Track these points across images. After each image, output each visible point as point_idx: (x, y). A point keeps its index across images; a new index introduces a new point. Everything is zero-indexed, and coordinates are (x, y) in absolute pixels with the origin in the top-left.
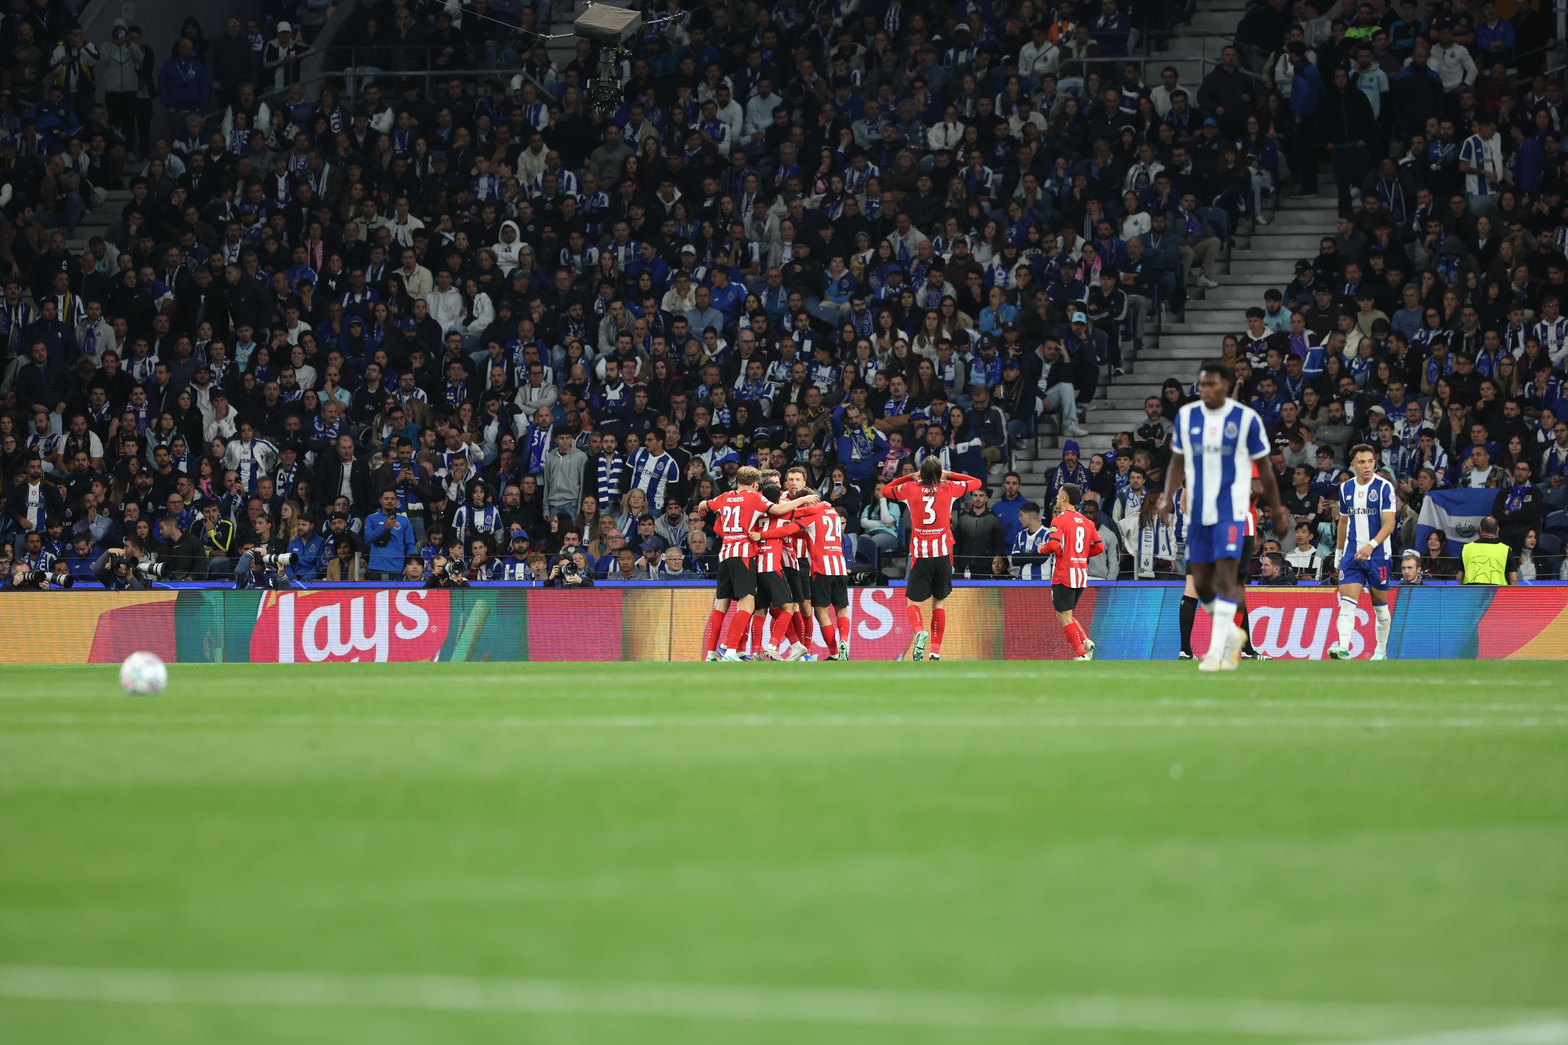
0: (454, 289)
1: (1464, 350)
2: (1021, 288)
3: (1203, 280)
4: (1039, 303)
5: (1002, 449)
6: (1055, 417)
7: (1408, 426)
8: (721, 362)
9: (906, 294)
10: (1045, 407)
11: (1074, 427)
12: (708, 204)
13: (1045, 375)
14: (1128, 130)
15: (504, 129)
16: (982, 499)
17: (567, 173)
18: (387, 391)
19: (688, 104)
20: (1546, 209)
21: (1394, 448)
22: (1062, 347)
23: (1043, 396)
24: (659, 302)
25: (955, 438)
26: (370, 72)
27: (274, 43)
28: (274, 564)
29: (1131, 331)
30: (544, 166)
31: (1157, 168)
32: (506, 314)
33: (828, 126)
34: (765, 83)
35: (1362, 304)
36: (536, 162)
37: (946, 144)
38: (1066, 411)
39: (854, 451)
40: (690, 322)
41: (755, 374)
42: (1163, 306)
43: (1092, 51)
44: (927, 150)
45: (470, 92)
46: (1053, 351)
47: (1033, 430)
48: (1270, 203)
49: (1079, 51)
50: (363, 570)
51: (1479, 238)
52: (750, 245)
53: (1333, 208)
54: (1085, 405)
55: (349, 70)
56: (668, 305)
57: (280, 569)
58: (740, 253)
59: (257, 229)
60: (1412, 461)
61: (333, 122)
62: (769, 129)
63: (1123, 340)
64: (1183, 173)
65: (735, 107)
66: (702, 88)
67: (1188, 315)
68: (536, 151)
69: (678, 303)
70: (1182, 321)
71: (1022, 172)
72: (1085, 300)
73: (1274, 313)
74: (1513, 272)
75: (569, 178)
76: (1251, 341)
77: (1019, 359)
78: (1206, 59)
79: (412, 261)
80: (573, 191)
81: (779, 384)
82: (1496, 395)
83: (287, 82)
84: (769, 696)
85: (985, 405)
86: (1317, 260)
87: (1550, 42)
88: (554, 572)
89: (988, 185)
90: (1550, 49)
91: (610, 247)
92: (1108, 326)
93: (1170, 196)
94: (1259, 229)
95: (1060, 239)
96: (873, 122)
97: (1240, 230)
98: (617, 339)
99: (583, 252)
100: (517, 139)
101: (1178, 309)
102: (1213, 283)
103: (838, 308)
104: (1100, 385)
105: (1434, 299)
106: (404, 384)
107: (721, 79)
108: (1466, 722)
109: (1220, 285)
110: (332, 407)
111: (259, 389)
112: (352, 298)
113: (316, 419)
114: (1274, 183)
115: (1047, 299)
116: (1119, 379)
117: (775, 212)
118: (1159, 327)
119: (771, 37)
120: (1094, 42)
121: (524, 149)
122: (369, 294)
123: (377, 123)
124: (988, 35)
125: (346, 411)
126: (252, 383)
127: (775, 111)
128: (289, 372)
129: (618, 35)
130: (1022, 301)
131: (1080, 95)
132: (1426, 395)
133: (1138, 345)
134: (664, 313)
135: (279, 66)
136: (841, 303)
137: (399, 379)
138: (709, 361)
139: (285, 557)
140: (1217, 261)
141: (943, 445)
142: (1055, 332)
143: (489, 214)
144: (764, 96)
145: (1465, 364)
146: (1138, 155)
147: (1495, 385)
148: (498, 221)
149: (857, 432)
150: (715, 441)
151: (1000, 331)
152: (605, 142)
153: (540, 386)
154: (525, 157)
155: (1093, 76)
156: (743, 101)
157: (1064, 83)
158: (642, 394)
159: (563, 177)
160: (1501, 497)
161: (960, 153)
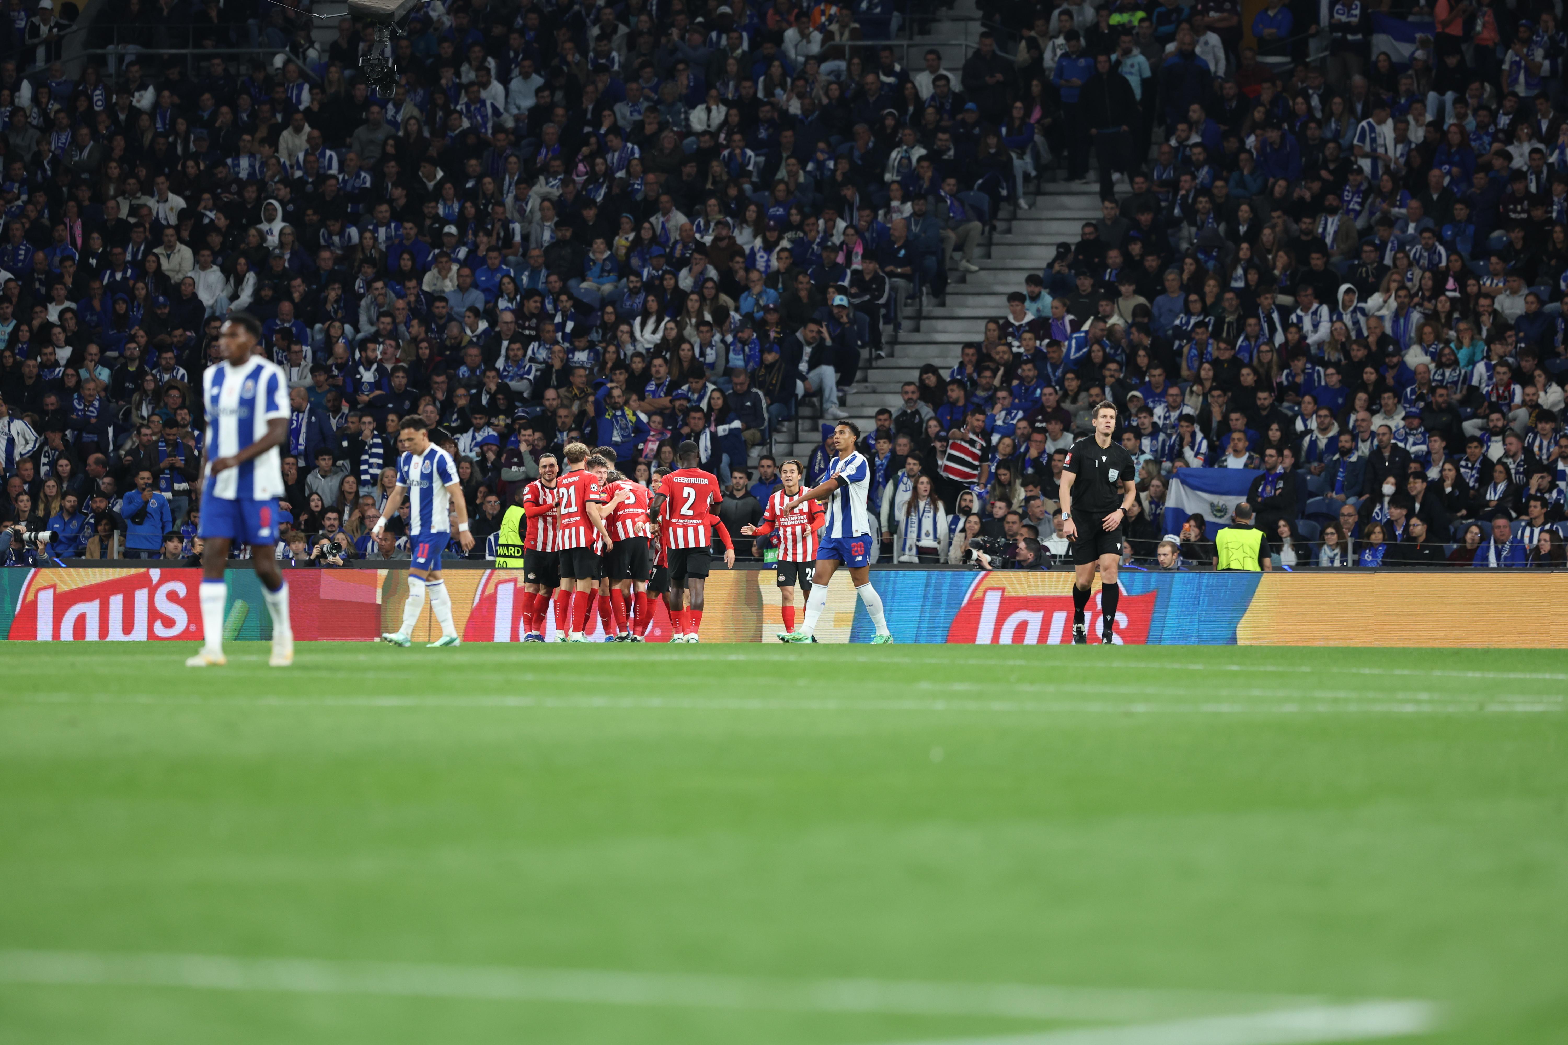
0: (215, 268)
1: (1224, 335)
2: (783, 270)
3: (964, 264)
4: (800, 286)
5: (763, 432)
6: (815, 400)
7: (1168, 411)
8: (482, 342)
9: (667, 276)
10: (806, 390)
11: (834, 409)
12: (470, 185)
13: (806, 358)
14: (890, 114)
15: (266, 108)
16: (741, 482)
17: (328, 153)
18: (147, 369)
19: (450, 84)
20: (1307, 195)
21: (1154, 435)
22: (824, 330)
23: (804, 379)
24: (420, 283)
25: (716, 420)
26: (132, 50)
27: (36, 20)
28: (34, 542)
29: (892, 315)
30: (306, 146)
31: (919, 152)
32: (267, 293)
33: (590, 107)
34: (527, 63)
35: (1123, 289)
36: (297, 142)
37: (709, 126)
38: (827, 394)
39: (615, 433)
40: (452, 302)
41: (516, 355)
42: (924, 289)
43: (854, 34)
44: (688, 131)
45: (233, 71)
46: (814, 334)
47: (793, 412)
48: (1032, 188)
49: (842, 34)
50: (122, 549)
51: (1239, 224)
52: (511, 226)
53: (1094, 193)
54: (846, 388)
55: (111, 48)
56: (429, 285)
57: (41, 547)
58: (502, 234)
59: (18, 206)
60: (1172, 447)
61: (95, 99)
62: (532, 110)
63: (884, 323)
64: (945, 157)
65: (497, 87)
66: (465, 68)
67: (949, 299)
68: (298, 130)
69: (439, 283)
70: (943, 304)
71: (785, 155)
72: (846, 283)
73: (1035, 298)
74: (1274, 259)
75: (331, 157)
76: (1012, 325)
77: (779, 342)
78: (969, 43)
79: (173, 239)
80: (334, 171)
81: (540, 366)
82: (1256, 382)
83: (48, 60)
84: (529, 677)
85: (745, 387)
86: (1079, 245)
87: (1313, 29)
88: (315, 552)
89: (750, 168)
90: (1313, 36)
91: (371, 227)
92: (869, 309)
93: (932, 180)
94: (1020, 214)
95: (821, 222)
96: (635, 103)
97: (1001, 214)
98: (378, 319)
99: (341, 233)
100: (279, 118)
101: (939, 293)
102: (974, 268)
103: (599, 289)
104: (861, 368)
105: (1195, 285)
106: (163, 362)
107: (484, 60)
108: (1225, 708)
109: (982, 269)
110: (92, 385)
111: (18, 365)
112: (112, 275)
113: (76, 396)
114: (1036, 168)
115: (809, 282)
116: (880, 363)
117: (537, 194)
118: (920, 311)
119: (533, 18)
120: (857, 25)
121: (286, 128)
122: (129, 272)
123: (138, 101)
124: (751, 17)
125: (106, 388)
126: (11, 360)
127: (538, 91)
128: (49, 350)
129: (392, 14)
130: (783, 283)
131: (843, 78)
132: (1186, 380)
133: (897, 327)
134: (425, 292)
135: (40, 43)
136: (603, 284)
137: (159, 357)
138: (471, 341)
139: (45, 535)
140: (979, 245)
141: (704, 428)
142: (816, 315)
143: (251, 193)
144: (526, 76)
145: (1225, 349)
146: (901, 139)
147: (1255, 371)
148: (259, 201)
149: (619, 413)
150: (475, 421)
151: (761, 313)
152: (367, 121)
153: (299, 365)
154: (286, 135)
155: (856, 61)
156: (505, 80)
157: (826, 67)
158: (401, 374)
159: (324, 156)
160: (1256, 483)
161: (722, 136)
